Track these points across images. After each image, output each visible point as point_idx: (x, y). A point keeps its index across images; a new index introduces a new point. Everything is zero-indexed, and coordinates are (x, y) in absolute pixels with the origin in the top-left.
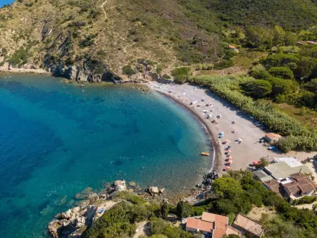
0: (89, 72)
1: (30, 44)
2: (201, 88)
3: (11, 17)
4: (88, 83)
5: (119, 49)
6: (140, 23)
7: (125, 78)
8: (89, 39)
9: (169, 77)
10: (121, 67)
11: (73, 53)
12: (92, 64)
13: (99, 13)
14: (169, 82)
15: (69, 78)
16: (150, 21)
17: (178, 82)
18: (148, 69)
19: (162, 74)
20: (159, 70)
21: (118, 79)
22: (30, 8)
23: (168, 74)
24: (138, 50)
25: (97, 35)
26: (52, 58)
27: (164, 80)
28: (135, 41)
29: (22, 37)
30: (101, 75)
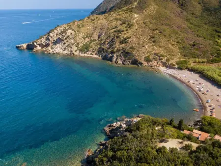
0: (123, 59)
1: (92, 41)
2: (196, 73)
3: (83, 26)
4: (122, 65)
5: (143, 46)
6: (157, 31)
7: (145, 64)
8: (125, 39)
9: (174, 65)
10: (144, 57)
11: (115, 47)
12: (126, 54)
13: (132, 25)
14: (174, 68)
15: (111, 61)
16: (164, 31)
17: (180, 68)
18: (161, 59)
19: (170, 63)
20: (168, 60)
21: (141, 64)
22: (93, 21)
23: (174, 64)
24: (155, 47)
25: (130, 37)
26: (103, 49)
27: (171, 67)
28: (153, 42)
29: (87, 37)
30: (130, 61)
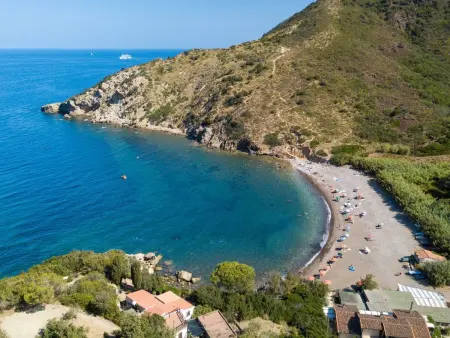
0: (224, 137)
1: (180, 100)
2: (366, 174)
3: (170, 70)
4: (220, 150)
5: (272, 112)
6: (316, 82)
7: (266, 149)
8: (238, 97)
9: (326, 155)
10: (264, 135)
11: (214, 112)
12: (232, 126)
13: (265, 68)
14: (323, 161)
15: (199, 141)
16: (333, 81)
17: (335, 163)
19: (317, 149)
20: (314, 144)
21: (256, 149)
22: (193, 62)
23: (326, 151)
24: (297, 115)
25: (250, 92)
26: (193, 117)
27: (316, 158)
28: (298, 104)
29: (173, 92)
30: (236, 142)
